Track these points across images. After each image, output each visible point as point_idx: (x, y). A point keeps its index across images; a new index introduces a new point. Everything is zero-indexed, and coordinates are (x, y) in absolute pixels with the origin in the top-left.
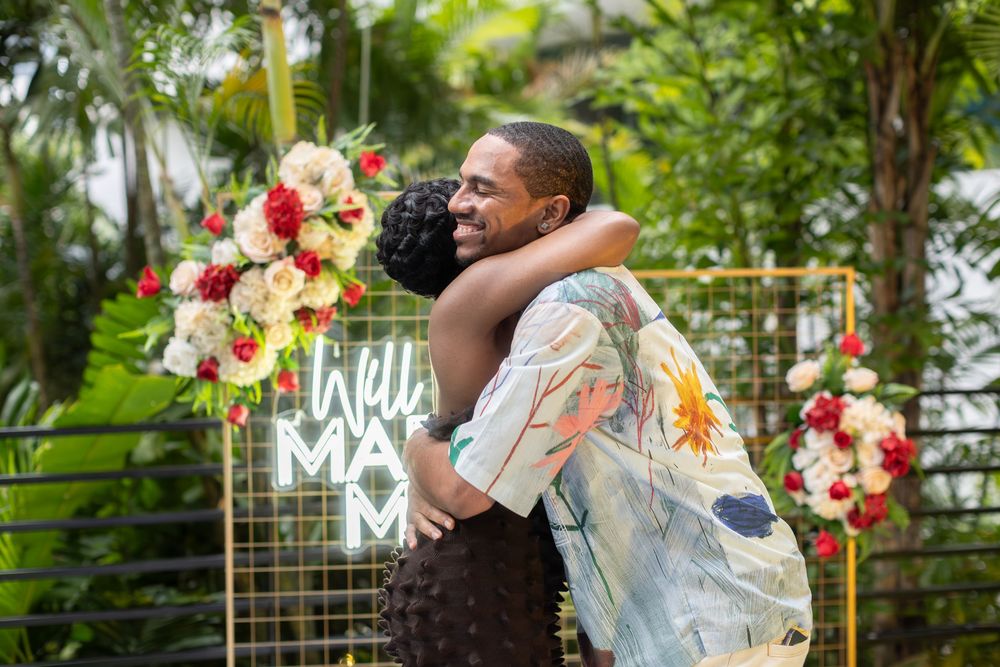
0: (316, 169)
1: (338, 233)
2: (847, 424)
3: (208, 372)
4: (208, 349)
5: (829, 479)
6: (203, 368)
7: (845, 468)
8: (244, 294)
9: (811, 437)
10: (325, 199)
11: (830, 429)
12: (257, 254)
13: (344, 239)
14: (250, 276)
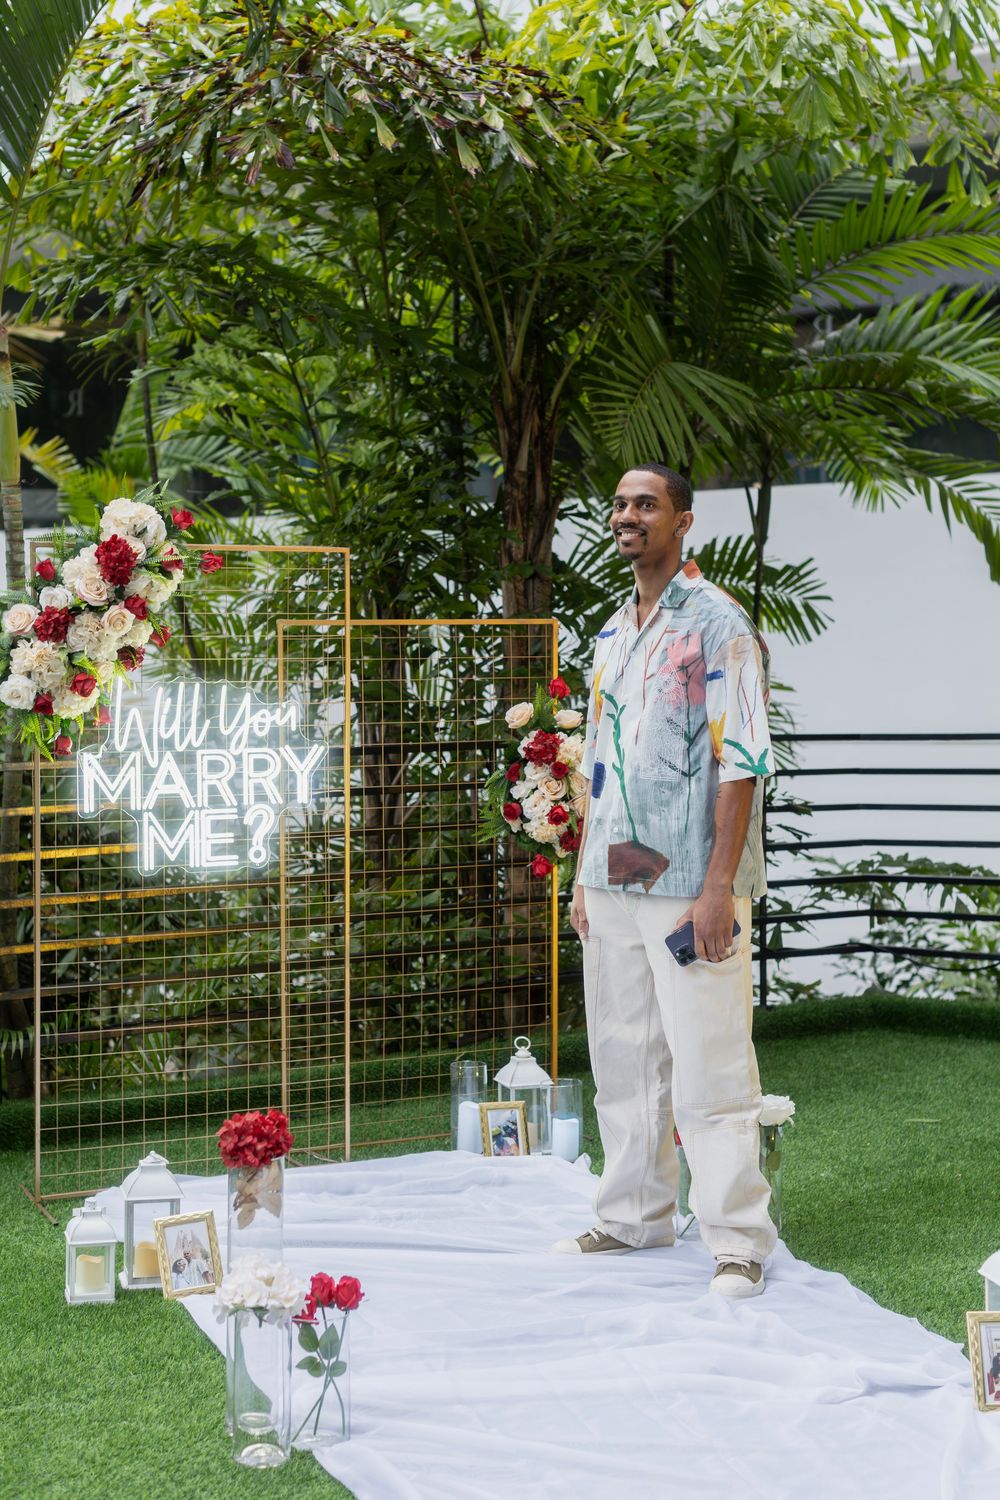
0: (139, 523)
1: (157, 579)
2: (563, 756)
3: (43, 706)
4: (47, 685)
5: (546, 806)
6: (40, 702)
7: (560, 796)
8: (80, 634)
9: (530, 769)
10: (148, 550)
11: (548, 762)
12: (93, 599)
13: (163, 586)
14: (85, 618)
